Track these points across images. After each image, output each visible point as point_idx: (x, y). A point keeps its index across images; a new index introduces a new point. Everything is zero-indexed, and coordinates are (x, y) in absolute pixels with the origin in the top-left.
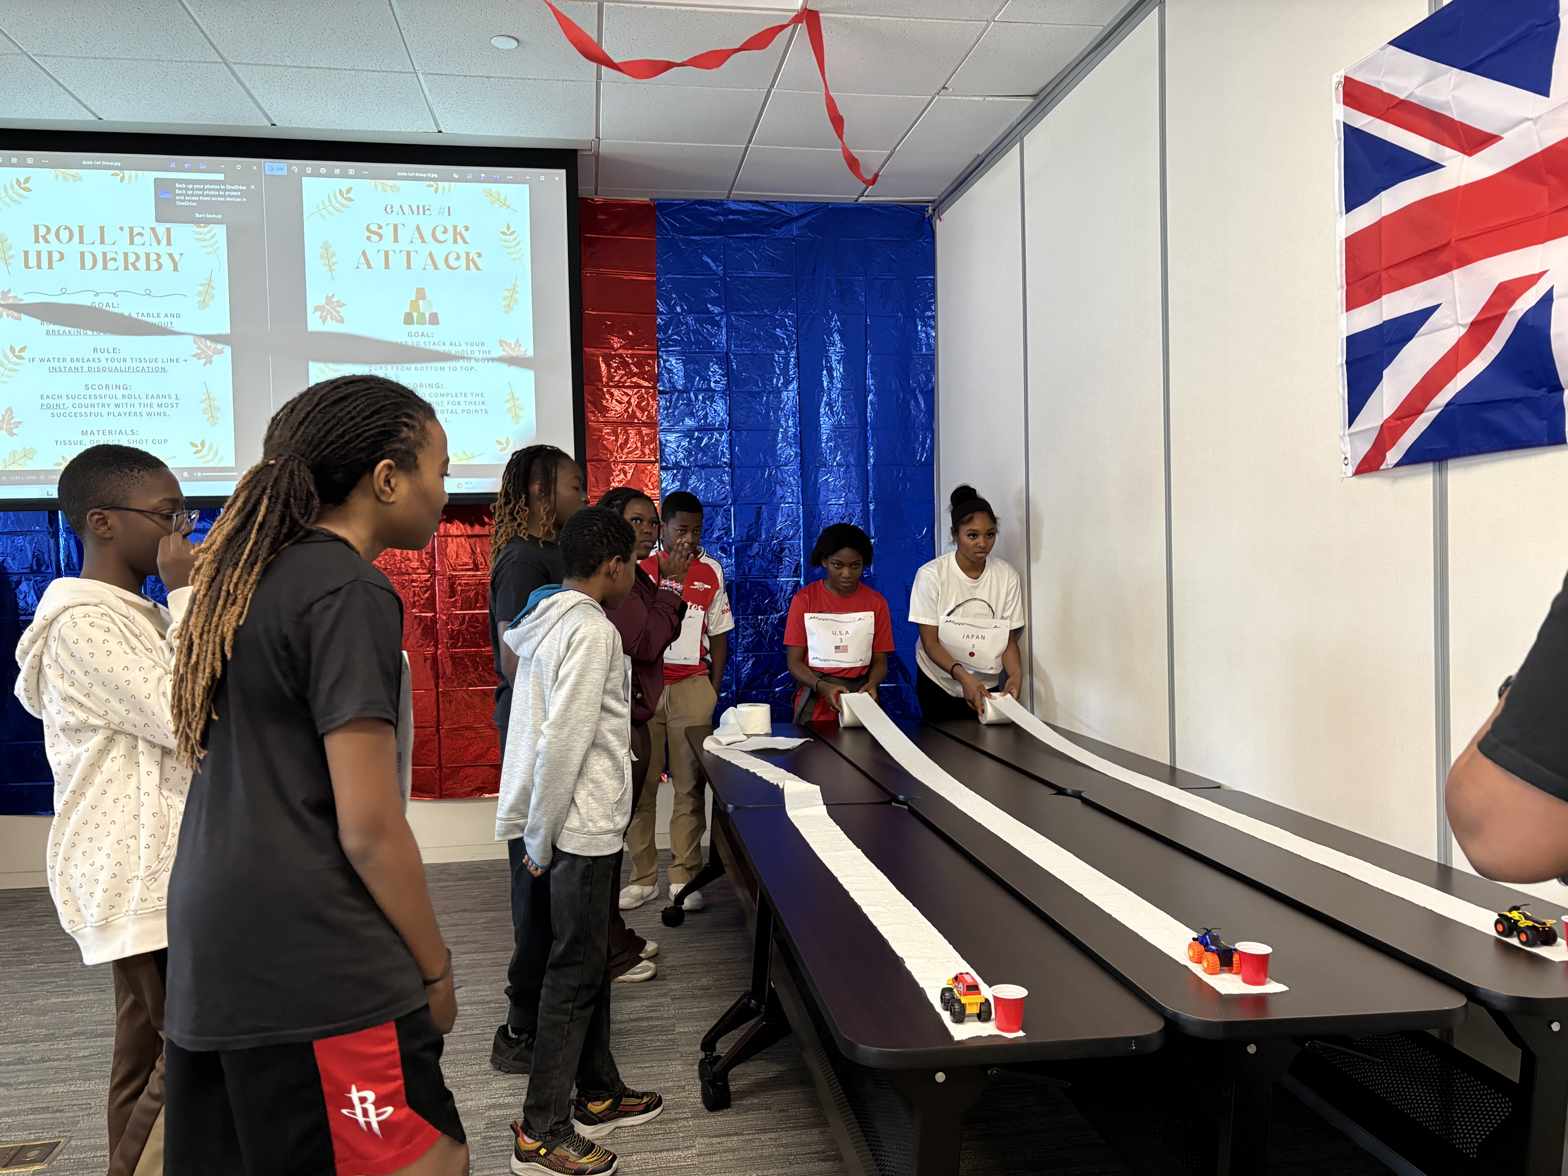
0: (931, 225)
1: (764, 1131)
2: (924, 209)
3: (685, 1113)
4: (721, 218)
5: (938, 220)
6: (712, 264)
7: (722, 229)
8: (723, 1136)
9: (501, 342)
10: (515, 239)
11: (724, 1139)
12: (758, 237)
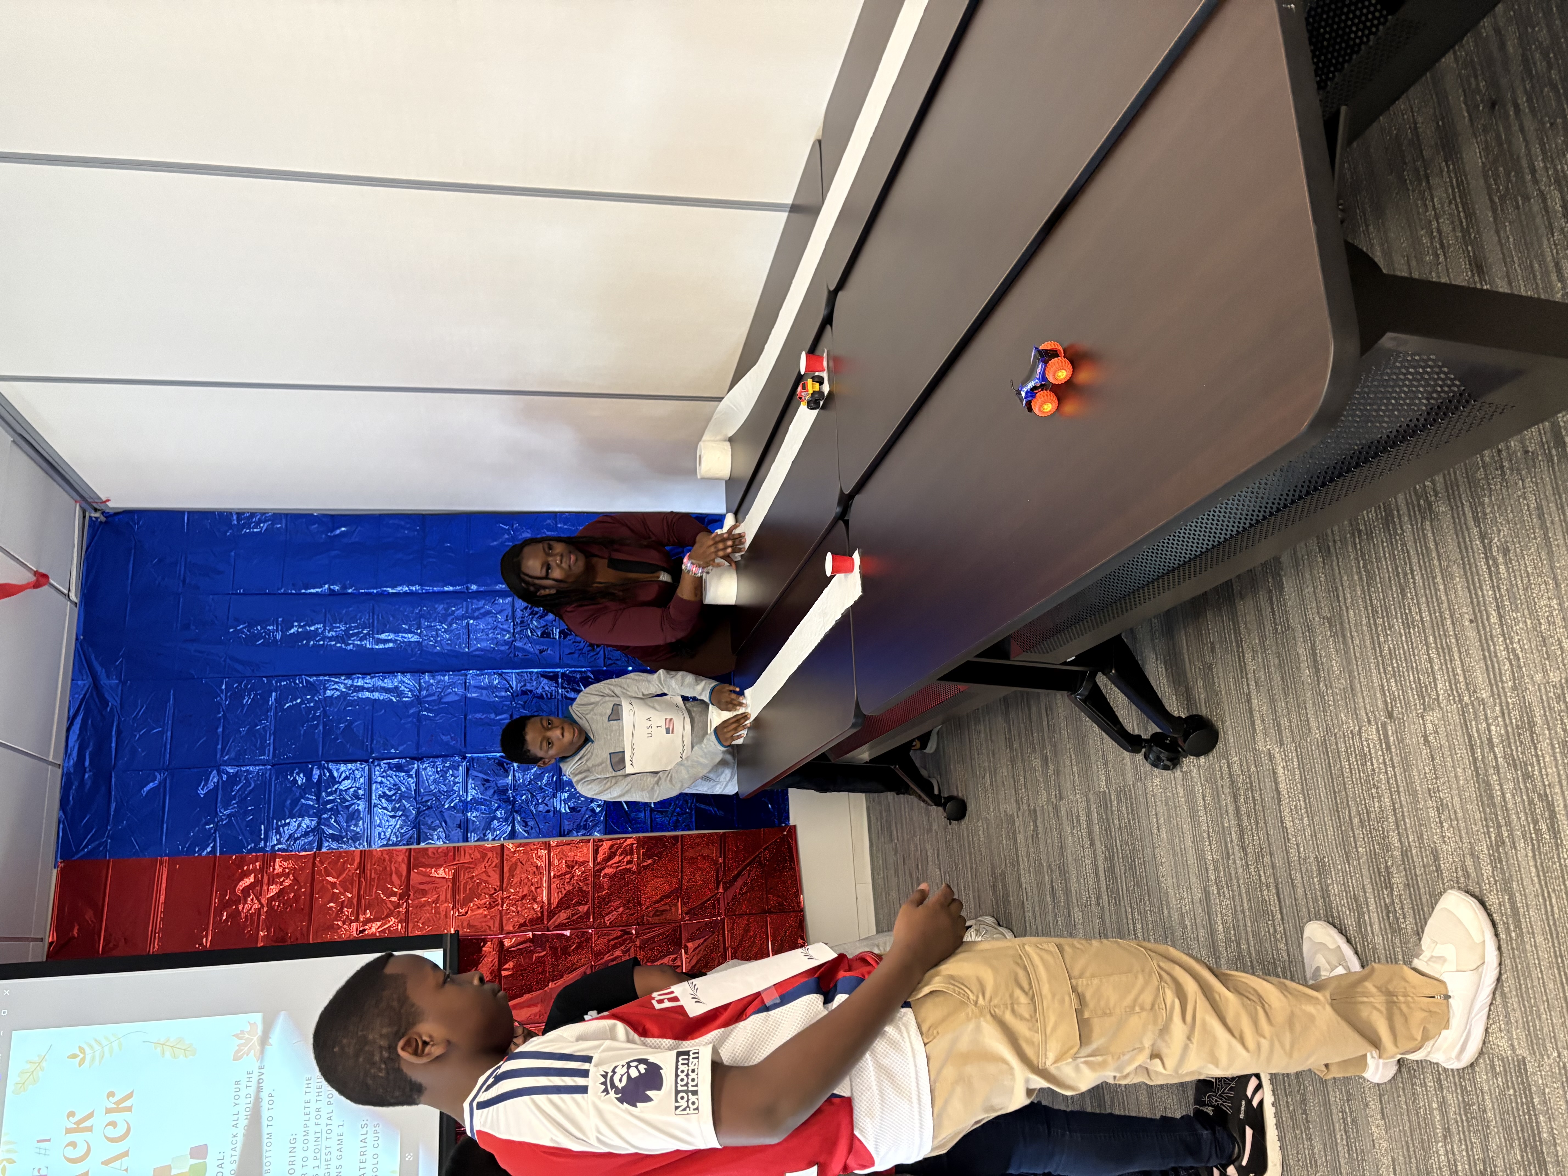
0: (117, 514)
1: (1243, 668)
2: (93, 522)
3: (1221, 767)
4: (87, 776)
5: (110, 504)
6: (151, 785)
7: (102, 774)
8: (1252, 716)
9: (237, 1058)
10: (91, 1047)
11: (1257, 715)
12: (118, 726)
